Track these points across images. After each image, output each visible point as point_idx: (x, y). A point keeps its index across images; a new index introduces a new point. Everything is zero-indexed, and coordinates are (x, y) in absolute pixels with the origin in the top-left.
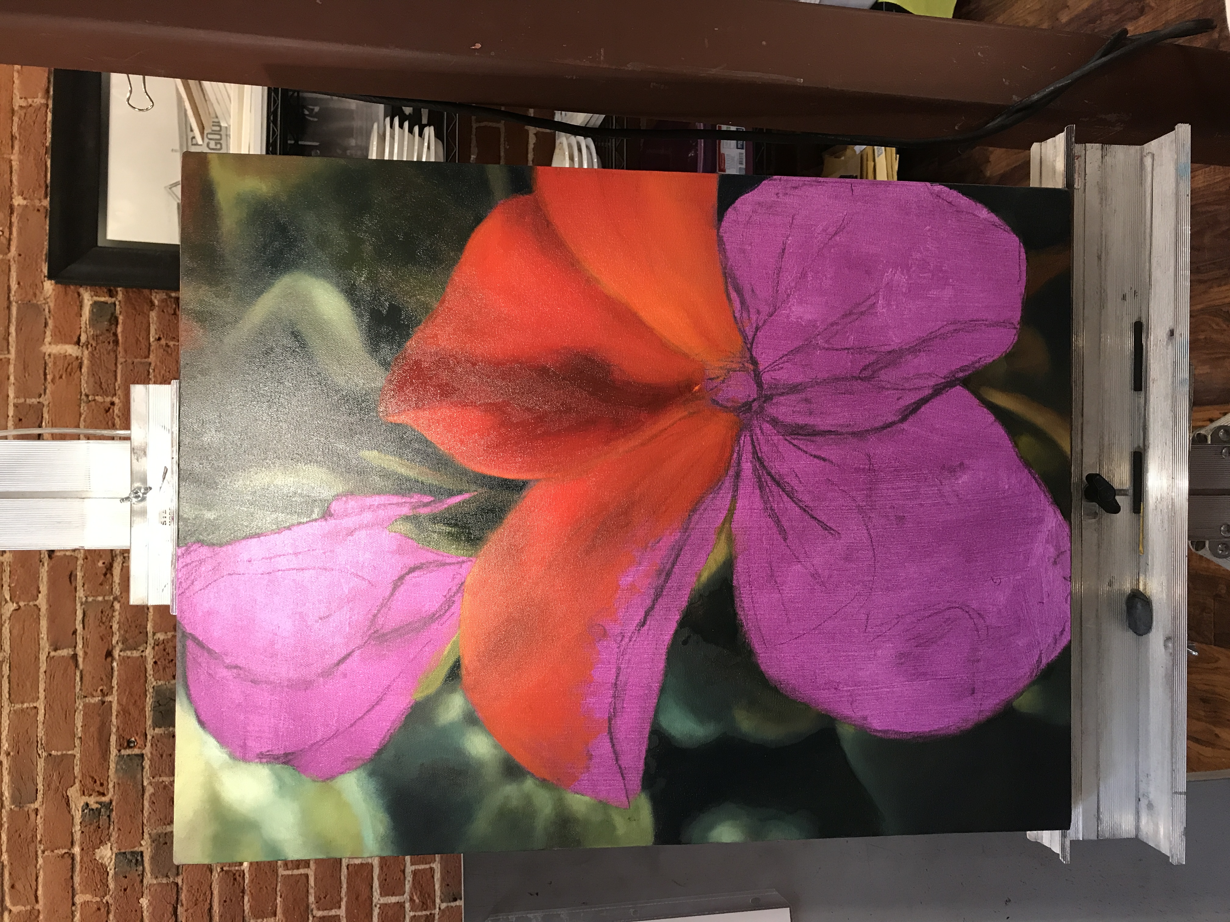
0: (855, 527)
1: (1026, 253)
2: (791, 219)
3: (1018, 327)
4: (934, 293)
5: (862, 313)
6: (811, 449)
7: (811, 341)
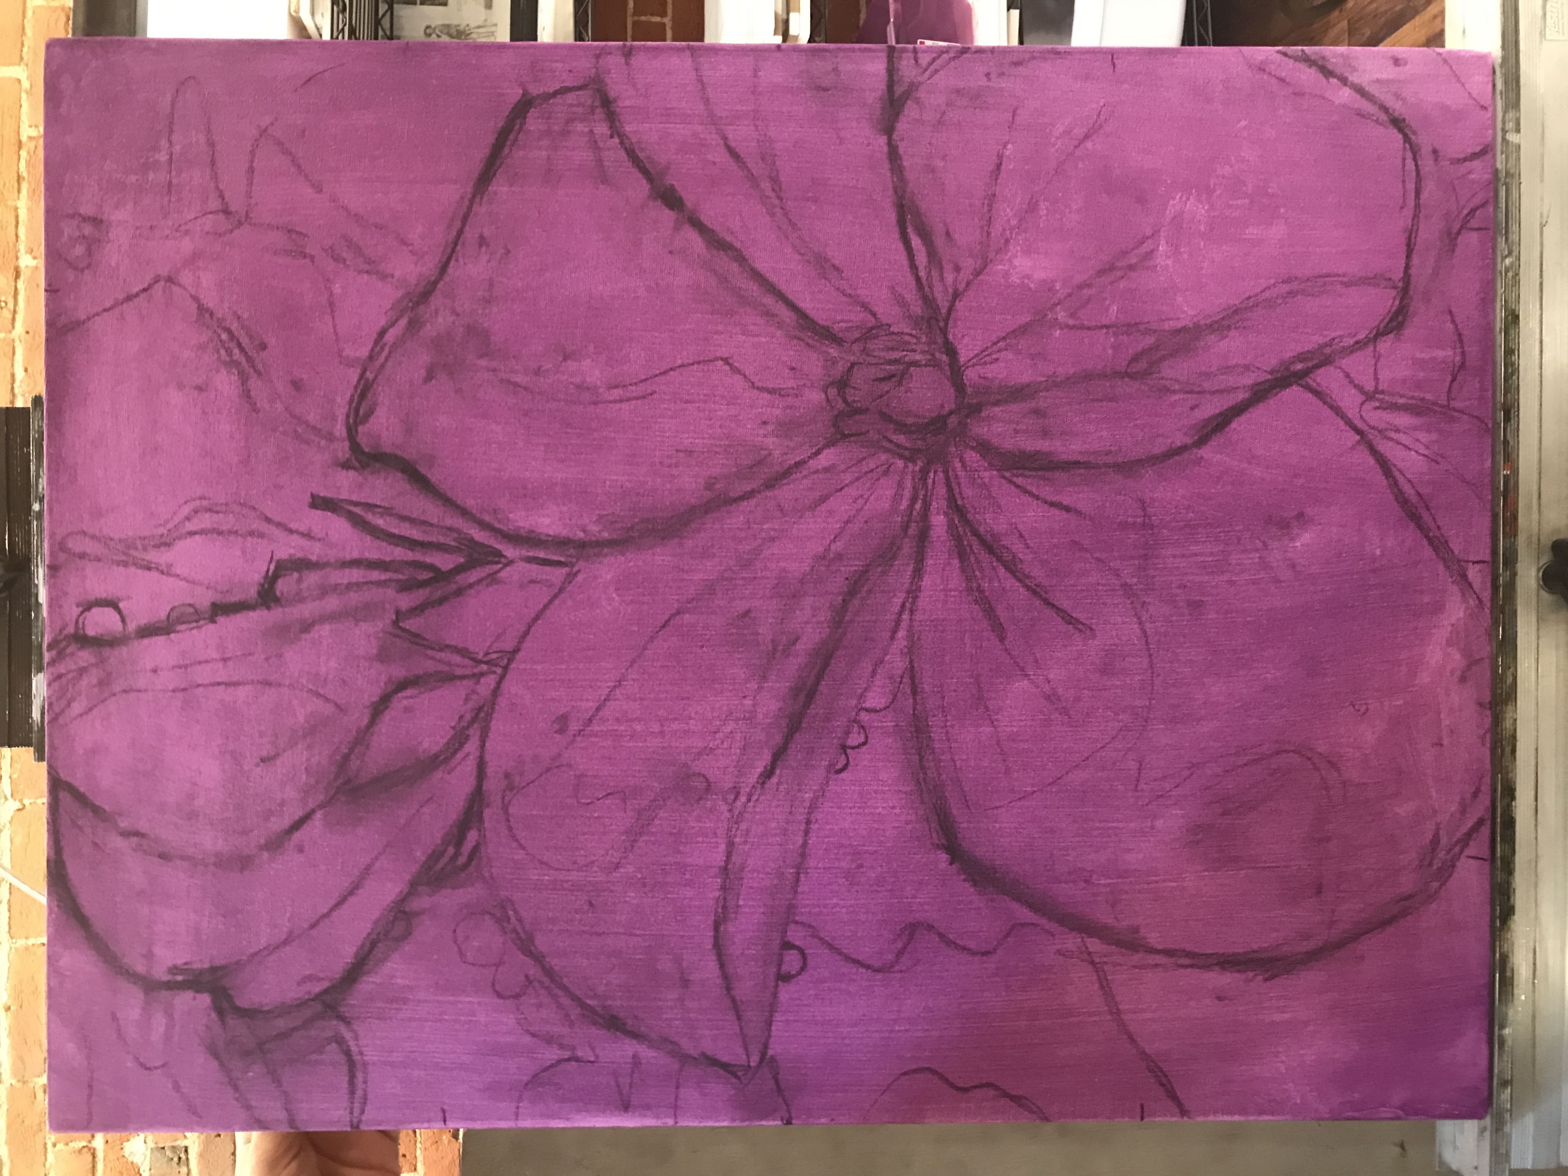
0: (1120, 619)
2: (1010, 115)
3: (1400, 284)
4: (1253, 232)
5: (1131, 268)
6: (1047, 492)
7: (1046, 315)
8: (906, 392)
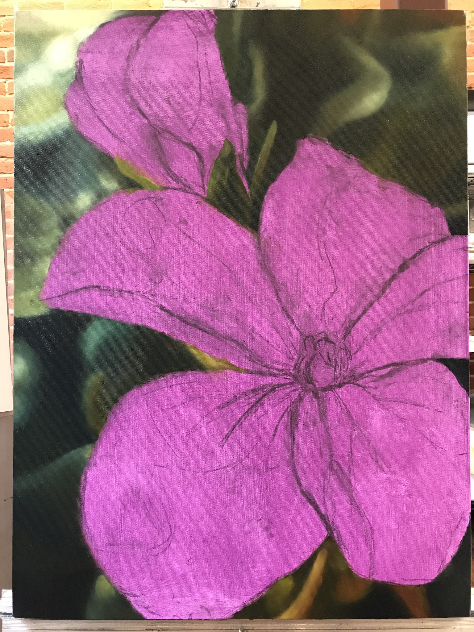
0: (227, 458)
1: (424, 585)
2: (441, 410)
3: (371, 579)
4: (393, 514)
5: (377, 462)
6: (282, 426)
7: (356, 426)
8: (323, 366)
